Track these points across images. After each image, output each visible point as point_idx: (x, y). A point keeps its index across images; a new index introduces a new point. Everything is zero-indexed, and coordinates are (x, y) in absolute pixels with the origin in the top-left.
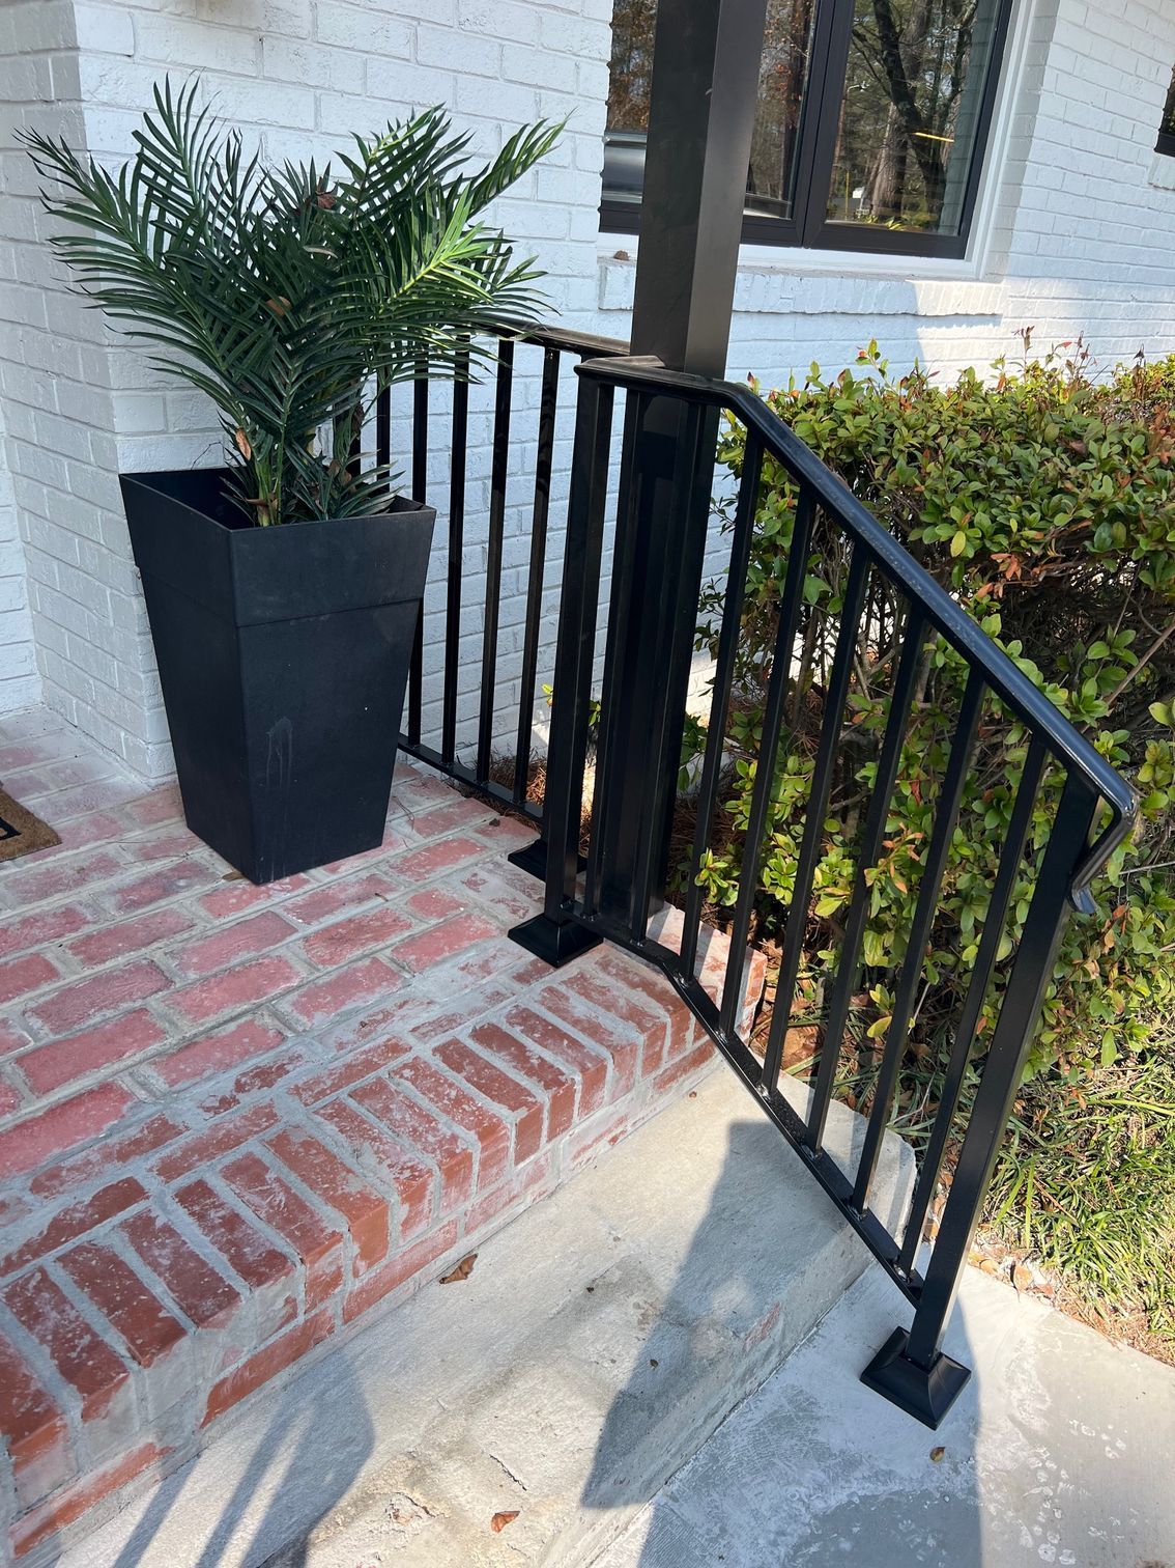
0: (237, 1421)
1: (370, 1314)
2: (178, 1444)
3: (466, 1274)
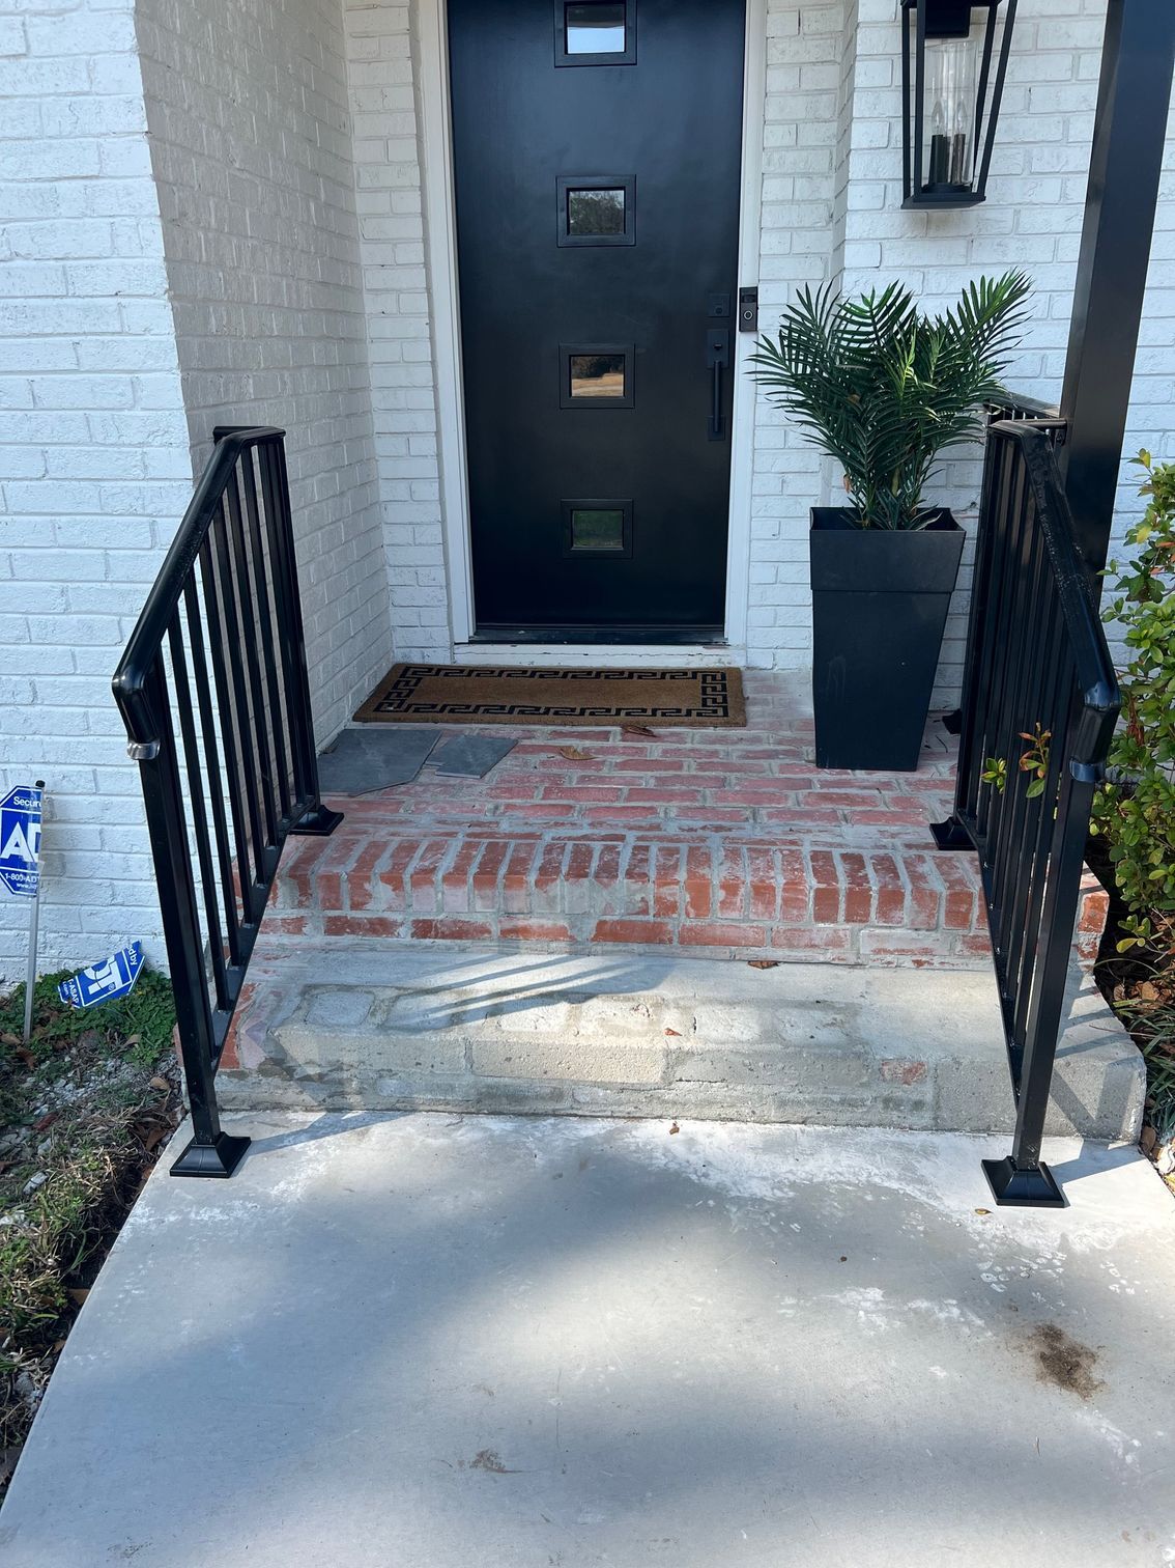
0: (611, 953)
1: (697, 950)
2: (579, 939)
3: (763, 968)
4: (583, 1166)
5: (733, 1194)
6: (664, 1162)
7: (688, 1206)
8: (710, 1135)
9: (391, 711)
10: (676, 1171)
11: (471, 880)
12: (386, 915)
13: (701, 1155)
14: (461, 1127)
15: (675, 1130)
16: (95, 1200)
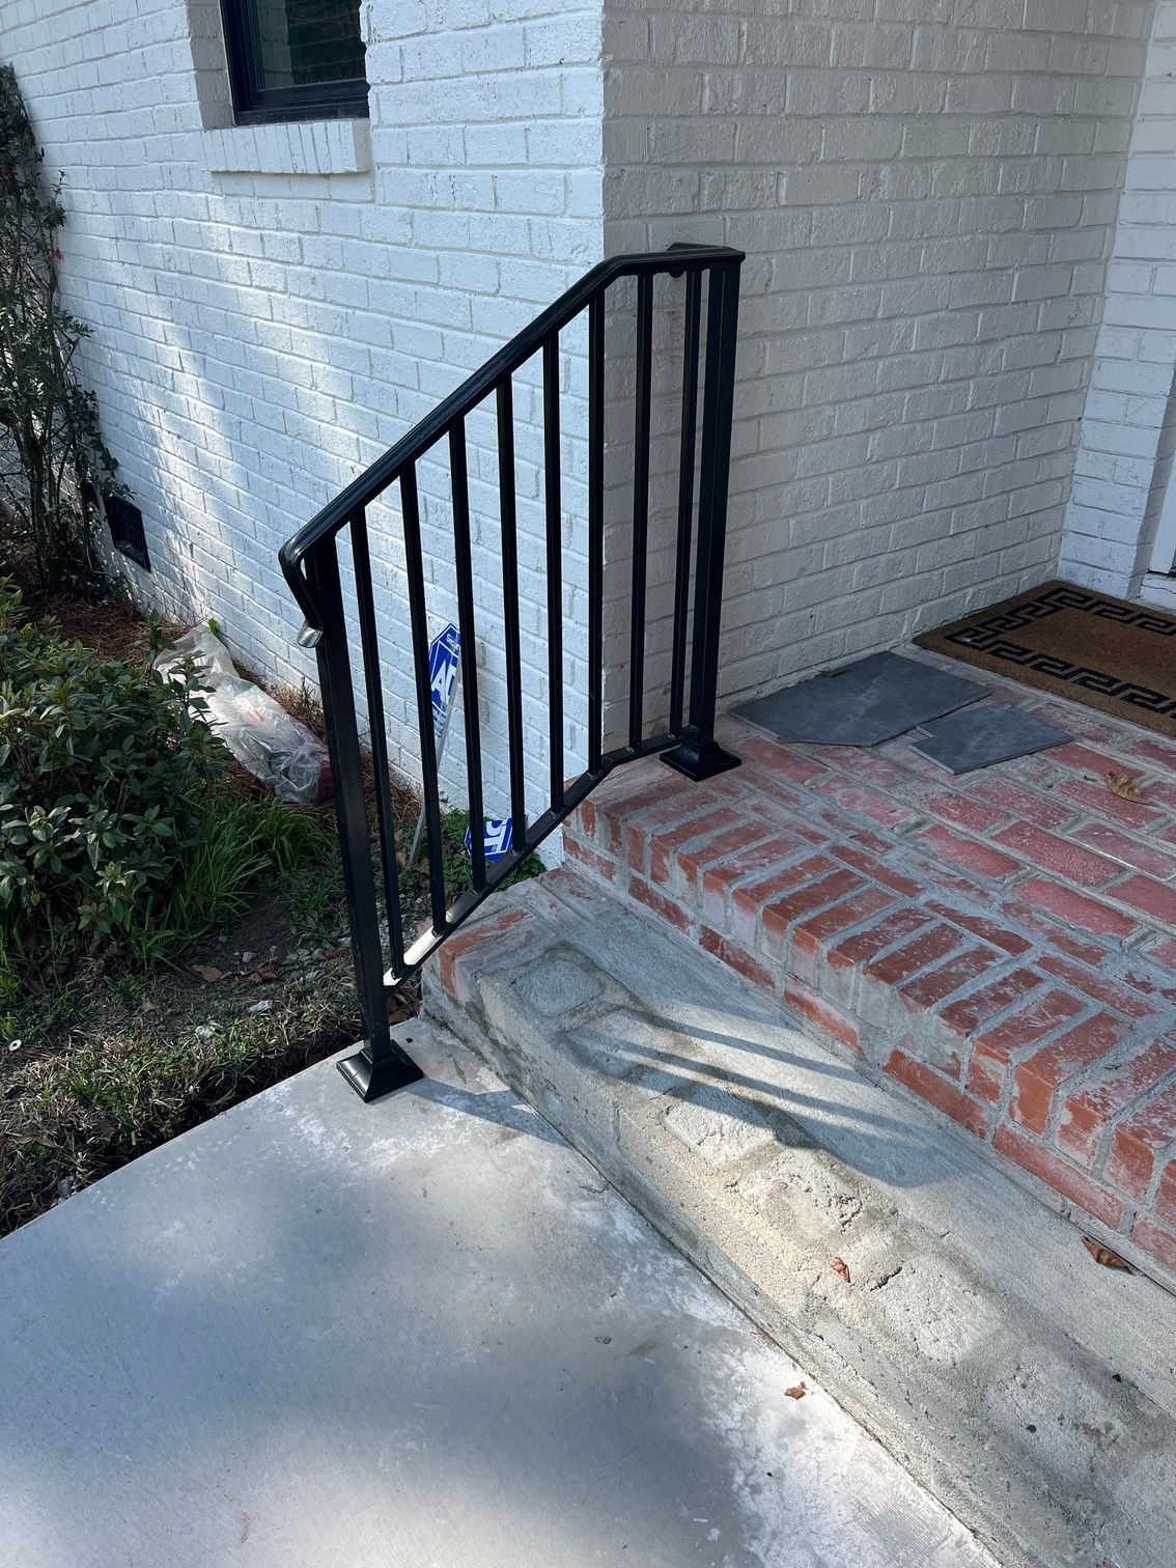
1: (1016, 1171)
2: (869, 1058)
3: (1099, 1260)
4: (642, 1349)
5: (755, 1547)
6: (731, 1424)
7: (685, 1512)
8: (830, 1438)
9: (965, 644)
10: (729, 1450)
11: (761, 911)
12: (680, 904)
13: (785, 1457)
14: (594, 1198)
15: (796, 1393)
16: (273, 1052)
